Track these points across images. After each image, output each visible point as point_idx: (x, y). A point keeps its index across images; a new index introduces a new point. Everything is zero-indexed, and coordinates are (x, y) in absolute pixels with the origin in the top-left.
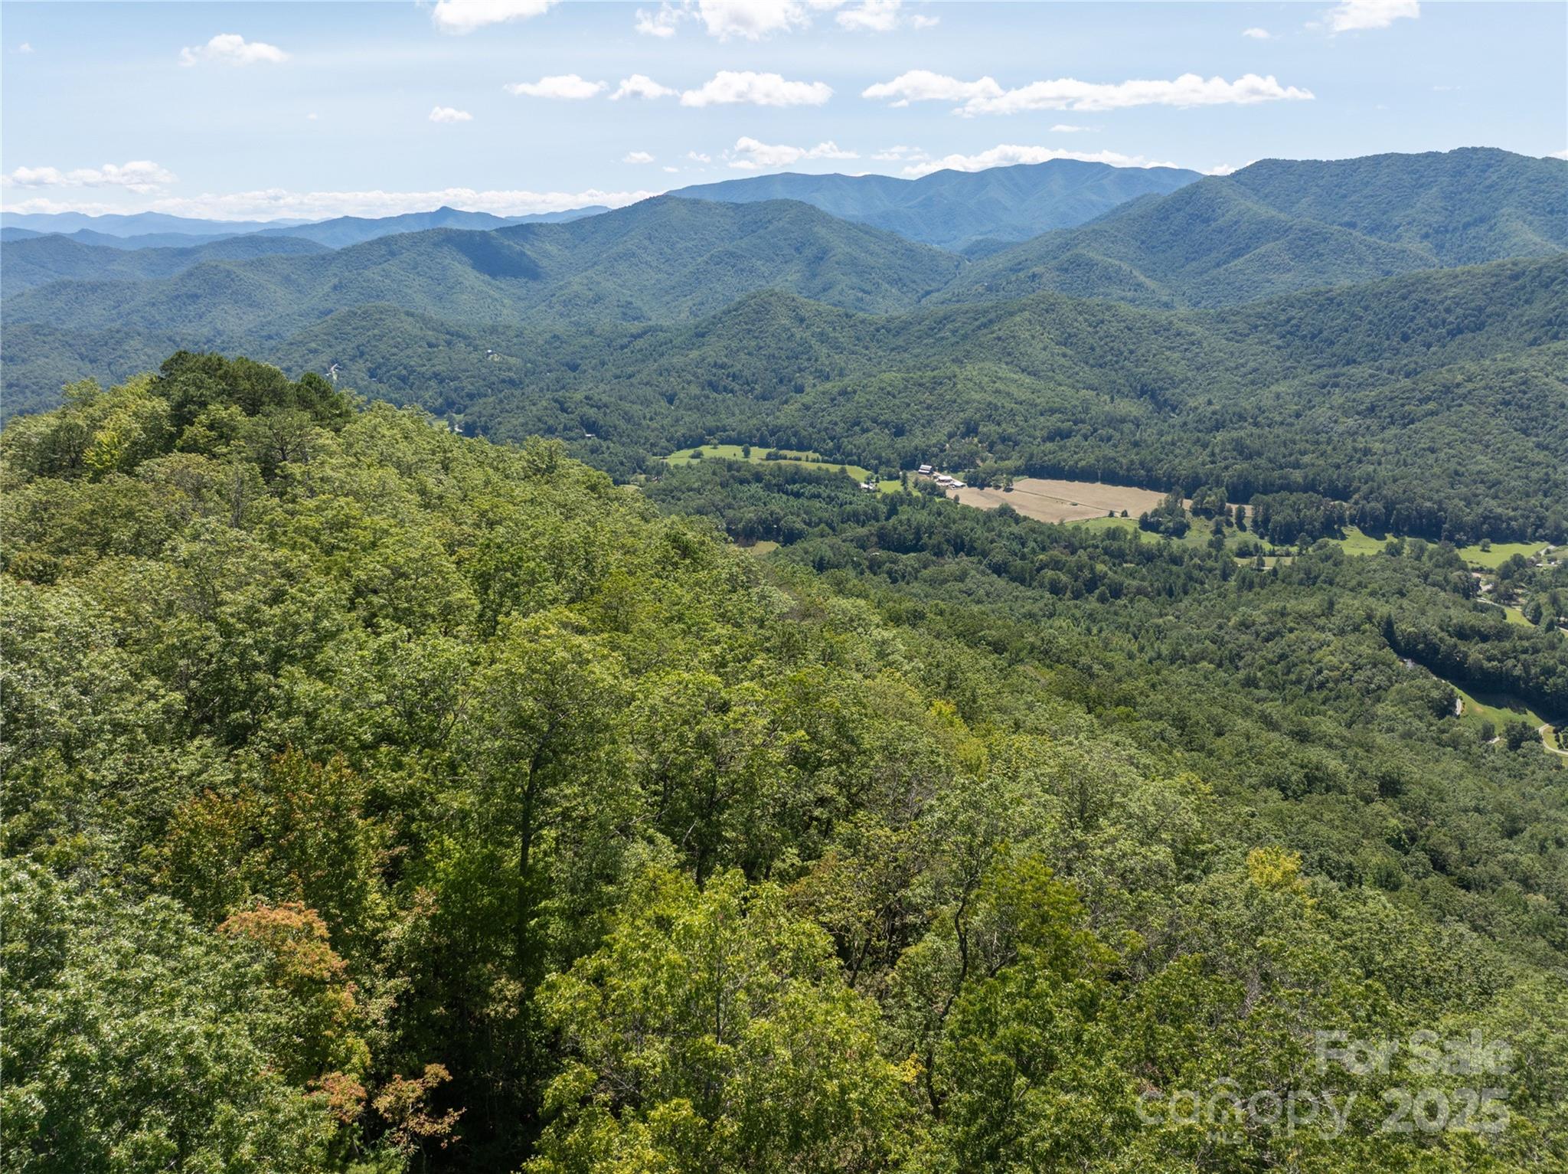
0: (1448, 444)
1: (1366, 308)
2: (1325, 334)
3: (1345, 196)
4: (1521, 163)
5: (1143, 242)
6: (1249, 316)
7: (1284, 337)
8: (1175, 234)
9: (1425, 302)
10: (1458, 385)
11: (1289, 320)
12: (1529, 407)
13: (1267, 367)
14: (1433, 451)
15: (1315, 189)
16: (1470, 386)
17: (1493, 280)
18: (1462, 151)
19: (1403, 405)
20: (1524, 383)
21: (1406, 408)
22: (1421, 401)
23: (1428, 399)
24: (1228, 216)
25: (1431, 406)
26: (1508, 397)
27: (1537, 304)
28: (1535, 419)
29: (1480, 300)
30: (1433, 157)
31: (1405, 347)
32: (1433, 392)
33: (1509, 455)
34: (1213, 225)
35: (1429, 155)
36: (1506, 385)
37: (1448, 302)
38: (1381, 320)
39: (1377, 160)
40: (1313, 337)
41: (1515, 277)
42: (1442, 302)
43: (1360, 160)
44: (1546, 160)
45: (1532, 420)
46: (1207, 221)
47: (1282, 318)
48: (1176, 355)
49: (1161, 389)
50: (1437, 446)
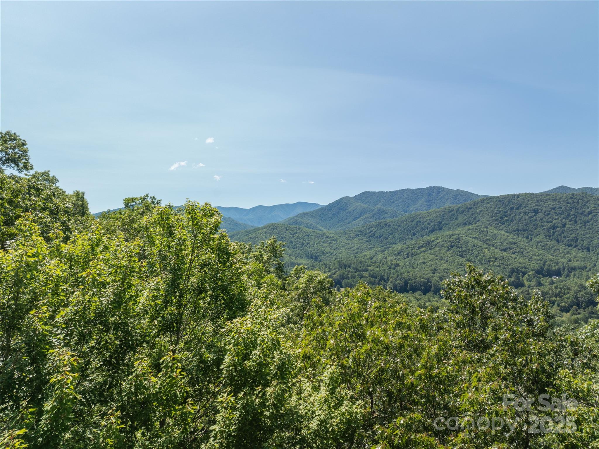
0: (430, 261)
1: (399, 226)
2: (384, 235)
3: (394, 202)
4: (449, 191)
5: (322, 217)
6: (355, 231)
7: (369, 238)
8: (333, 215)
9: (420, 222)
10: (433, 241)
11: (371, 232)
12: (461, 247)
13: (362, 247)
14: (424, 263)
15: (383, 200)
16: (438, 241)
17: (443, 213)
18: (430, 187)
19: (412, 250)
20: (458, 239)
21: (413, 251)
22: (419, 248)
23: (422, 247)
24: (352, 208)
25: (423, 249)
26: (453, 244)
27: (459, 219)
28: (465, 251)
29: (439, 220)
30: (421, 189)
31: (414, 237)
32: (423, 244)
33: (456, 263)
34: (347, 211)
35: (419, 189)
36: (451, 240)
37: (428, 221)
38: (404, 229)
39: (403, 191)
40: (380, 237)
41: (450, 212)
42: (426, 221)
43: (397, 191)
44: (457, 190)
45: (463, 251)
46: (345, 210)
47: (368, 231)
48: (326, 245)
49: (318, 256)
50: (426, 261)
